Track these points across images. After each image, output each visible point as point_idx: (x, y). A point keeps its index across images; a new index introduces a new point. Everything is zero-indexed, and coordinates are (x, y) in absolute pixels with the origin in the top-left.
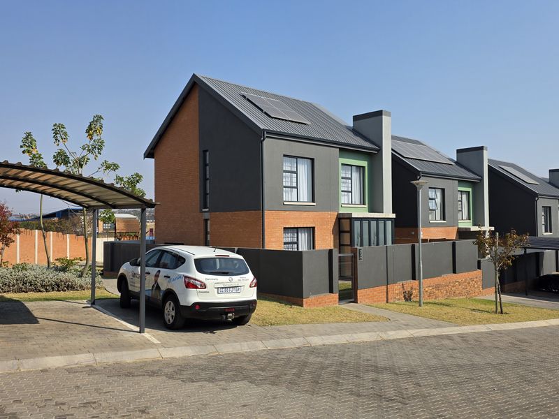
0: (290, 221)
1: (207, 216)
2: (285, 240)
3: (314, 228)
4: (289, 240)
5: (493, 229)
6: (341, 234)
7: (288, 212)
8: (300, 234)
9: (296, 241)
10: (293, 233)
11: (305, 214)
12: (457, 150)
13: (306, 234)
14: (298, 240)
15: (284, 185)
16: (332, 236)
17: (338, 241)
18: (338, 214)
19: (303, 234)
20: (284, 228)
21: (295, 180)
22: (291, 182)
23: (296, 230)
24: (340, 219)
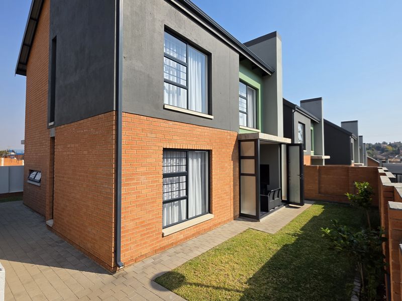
0: (175, 137)
1: (53, 132)
2: (167, 170)
3: (210, 152)
4: (174, 170)
5: (328, 157)
6: (242, 160)
7: (171, 123)
8: (190, 161)
9: (184, 170)
10: (180, 158)
11: (199, 130)
12: (301, 101)
13: (200, 160)
14: (187, 169)
15: (166, 77)
16: (232, 163)
17: (238, 169)
18: (239, 136)
19: (195, 160)
20: (165, 150)
21: (183, 76)
22: (178, 78)
23: (185, 153)
24: (240, 141)
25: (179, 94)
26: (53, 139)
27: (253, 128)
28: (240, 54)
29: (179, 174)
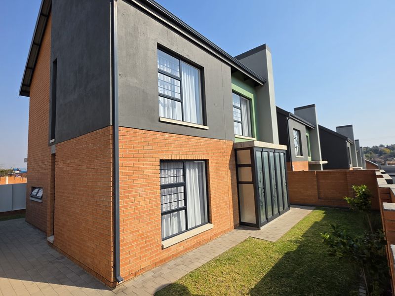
0: (171, 149)
1: (54, 149)
2: (165, 182)
3: (206, 161)
4: (172, 181)
5: (326, 162)
6: (239, 169)
7: (167, 135)
8: (187, 171)
9: (182, 181)
10: (178, 169)
11: (194, 141)
12: (295, 109)
13: (197, 170)
14: (185, 179)
15: (161, 91)
16: (229, 172)
17: (235, 177)
18: (234, 144)
19: (192, 171)
20: (162, 161)
21: (178, 90)
22: (173, 91)
23: (182, 164)
24: (236, 150)
25: (174, 107)
26: (54, 155)
27: (249, 136)
28: (232, 67)
29: (177, 185)
